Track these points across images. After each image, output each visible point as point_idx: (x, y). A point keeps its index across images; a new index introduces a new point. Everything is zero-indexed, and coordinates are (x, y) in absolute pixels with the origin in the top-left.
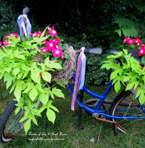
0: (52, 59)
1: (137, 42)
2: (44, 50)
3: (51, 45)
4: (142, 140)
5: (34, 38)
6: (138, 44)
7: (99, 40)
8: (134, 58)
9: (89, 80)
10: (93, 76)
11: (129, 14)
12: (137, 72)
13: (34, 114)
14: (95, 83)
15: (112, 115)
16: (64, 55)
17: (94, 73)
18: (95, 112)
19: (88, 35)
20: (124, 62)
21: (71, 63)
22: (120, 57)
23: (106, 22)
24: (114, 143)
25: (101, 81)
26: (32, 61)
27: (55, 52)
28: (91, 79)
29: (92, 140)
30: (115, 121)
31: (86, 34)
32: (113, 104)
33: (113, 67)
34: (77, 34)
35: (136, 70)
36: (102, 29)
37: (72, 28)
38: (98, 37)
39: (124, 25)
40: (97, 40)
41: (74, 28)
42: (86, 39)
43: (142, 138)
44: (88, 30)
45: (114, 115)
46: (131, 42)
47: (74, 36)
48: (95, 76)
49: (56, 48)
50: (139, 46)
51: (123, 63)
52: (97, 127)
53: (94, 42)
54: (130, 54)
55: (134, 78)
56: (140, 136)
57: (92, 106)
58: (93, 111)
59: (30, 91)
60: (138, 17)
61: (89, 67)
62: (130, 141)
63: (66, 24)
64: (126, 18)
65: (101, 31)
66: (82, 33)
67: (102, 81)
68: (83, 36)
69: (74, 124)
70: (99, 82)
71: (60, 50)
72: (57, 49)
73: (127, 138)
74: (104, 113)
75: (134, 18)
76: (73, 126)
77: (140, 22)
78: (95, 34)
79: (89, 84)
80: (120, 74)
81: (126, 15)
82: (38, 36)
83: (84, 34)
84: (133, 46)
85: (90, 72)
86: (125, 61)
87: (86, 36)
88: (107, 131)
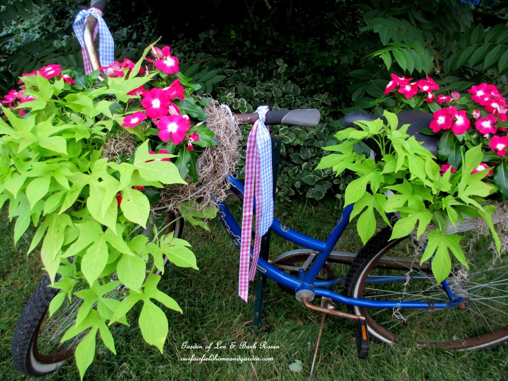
0: (159, 147)
1: (426, 88)
2: (135, 120)
3: (156, 103)
4: (440, 369)
5: (110, 81)
6: (430, 96)
7: (319, 77)
8: (418, 139)
9: (293, 187)
10: (302, 175)
11: (404, 7)
12: (427, 183)
13: (105, 316)
14: (309, 195)
15: (351, 297)
16: (195, 136)
17: (307, 169)
18: (302, 287)
19: (291, 62)
20: (387, 152)
21: (221, 157)
22: (375, 136)
23: (343, 27)
24: (357, 377)
25: (324, 189)
26: (100, 152)
27: (165, 128)
28: (298, 184)
29: (296, 367)
30: (363, 314)
31: (285, 61)
32: (354, 267)
33: (352, 168)
34: (261, 59)
35: (422, 178)
36: (329, 49)
37: (247, 43)
38: (317, 70)
39: (395, 38)
40: (314, 77)
41: (252, 44)
42: (285, 73)
43: (439, 360)
44: (291, 50)
45: (359, 298)
46: (408, 88)
47: (252, 64)
48: (308, 177)
49: (168, 114)
50: (433, 99)
51: (383, 152)
52: (310, 326)
53: (307, 82)
54: (406, 127)
55: (415, 201)
56: (432, 354)
57: (297, 269)
58: (298, 283)
59: (84, 251)
60: (428, 16)
61: (291, 150)
62: (405, 370)
63: (233, 33)
64: (399, 17)
65: (326, 54)
66: (275, 59)
67: (329, 190)
68: (278, 67)
69: (247, 317)
70: (319, 193)
71: (181, 121)
72: (171, 119)
73: (395, 360)
74: (330, 289)
75: (420, 18)
76: (242, 321)
77: (437, 29)
78: (309, 63)
79: (291, 197)
80: (375, 188)
81: (398, 11)
82: (122, 74)
83: (280, 62)
84: (413, 102)
85: (295, 164)
86: (390, 149)
87: (286, 65)
88: (338, 339)
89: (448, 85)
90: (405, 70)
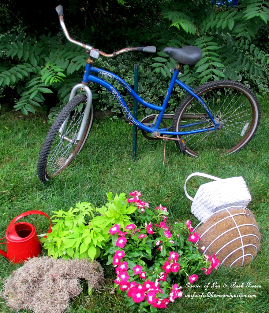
57: (150, 125)
89: (203, 39)
90: (187, 32)
